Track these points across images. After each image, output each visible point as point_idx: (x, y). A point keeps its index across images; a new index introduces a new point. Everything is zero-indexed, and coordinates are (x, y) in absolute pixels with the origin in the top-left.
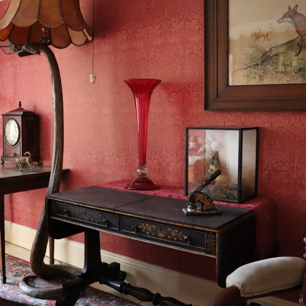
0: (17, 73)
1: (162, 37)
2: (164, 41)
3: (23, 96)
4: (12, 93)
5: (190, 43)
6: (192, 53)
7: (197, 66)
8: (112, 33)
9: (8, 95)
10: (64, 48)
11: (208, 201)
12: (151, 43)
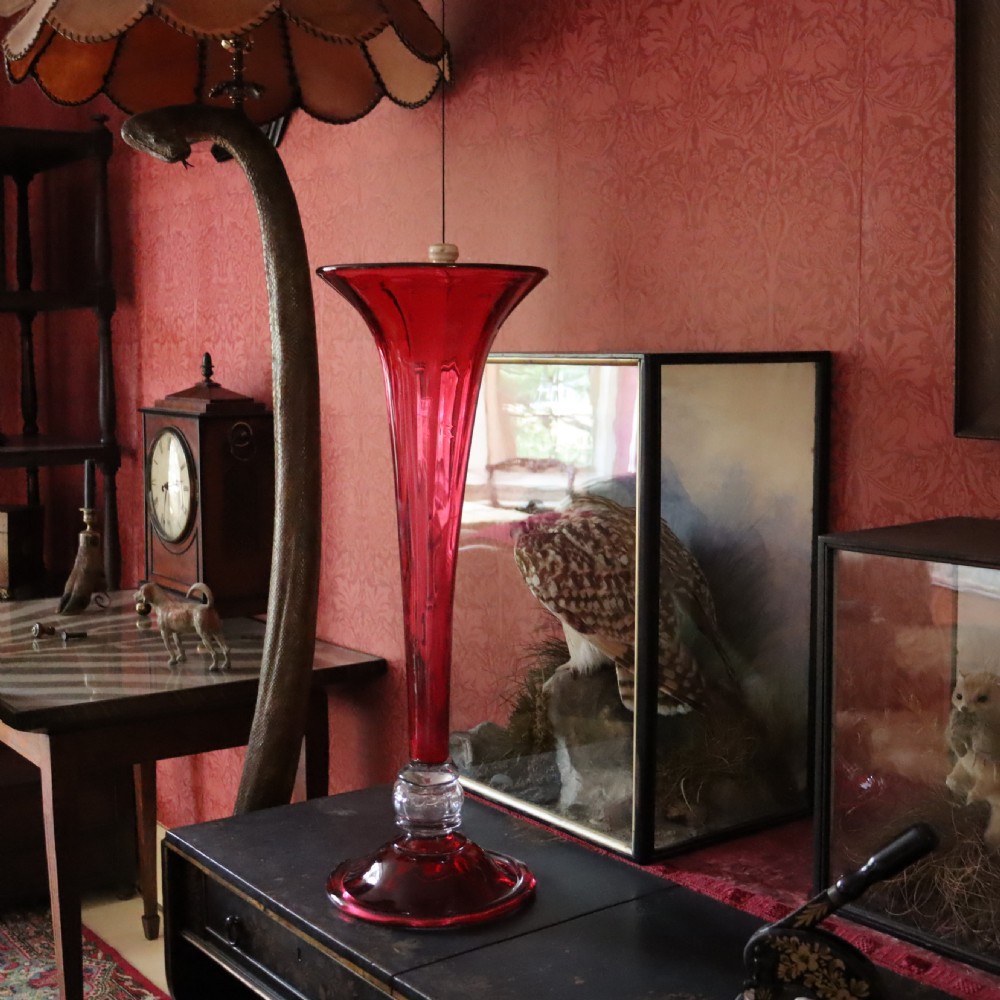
0: (210, 230)
1: (756, 47)
2: (768, 65)
3: (229, 328)
4: (195, 315)
5: (889, 69)
6: (903, 124)
7: (923, 192)
8: (545, 39)
9: (183, 321)
10: (355, 120)
11: (848, 989)
12: (708, 78)
